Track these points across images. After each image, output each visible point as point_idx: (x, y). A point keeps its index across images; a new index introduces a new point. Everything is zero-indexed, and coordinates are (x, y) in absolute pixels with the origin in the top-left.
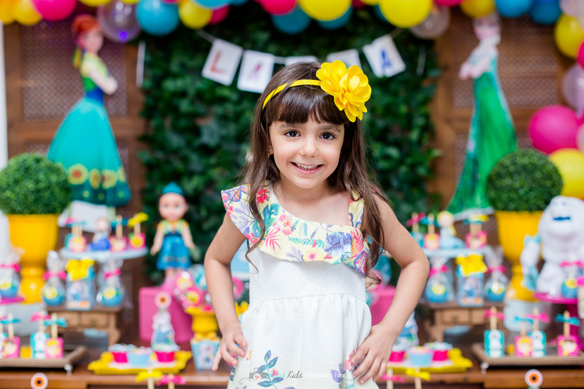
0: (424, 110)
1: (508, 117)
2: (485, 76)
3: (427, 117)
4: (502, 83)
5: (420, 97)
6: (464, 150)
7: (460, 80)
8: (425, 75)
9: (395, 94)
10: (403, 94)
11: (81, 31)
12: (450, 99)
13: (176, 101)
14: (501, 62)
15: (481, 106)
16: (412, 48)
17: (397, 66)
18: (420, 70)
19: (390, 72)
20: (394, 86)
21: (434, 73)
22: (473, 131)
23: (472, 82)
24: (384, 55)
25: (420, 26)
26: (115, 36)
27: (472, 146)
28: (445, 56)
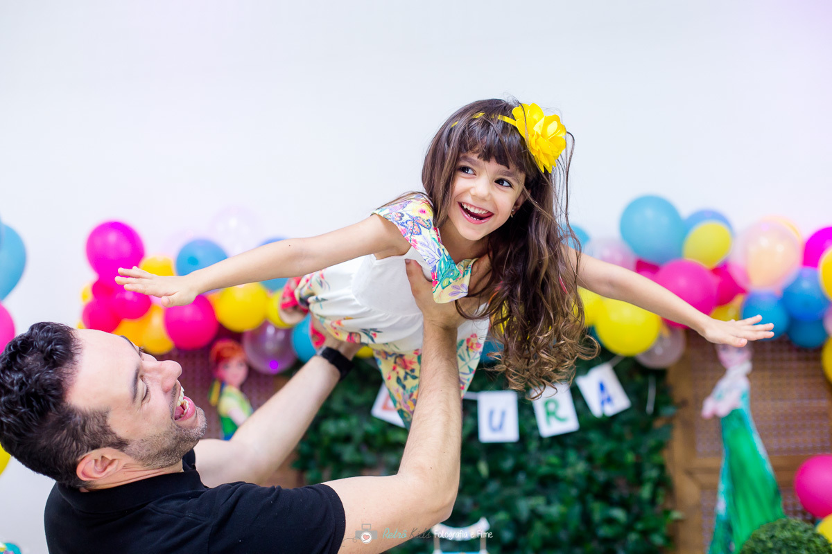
0: (657, 458)
1: (768, 467)
2: (734, 414)
3: (662, 467)
4: (756, 422)
5: (651, 442)
6: (712, 512)
7: (702, 419)
8: (656, 413)
9: (620, 438)
10: (629, 438)
11: (221, 359)
12: (691, 444)
13: (339, 448)
14: (755, 396)
15: (732, 453)
16: (638, 379)
17: (620, 402)
18: (650, 408)
19: (610, 410)
20: (617, 428)
21: (668, 411)
22: (723, 486)
23: (719, 422)
24: (602, 387)
25: (649, 353)
26: (263, 367)
27: (722, 506)
28: (682, 390)
